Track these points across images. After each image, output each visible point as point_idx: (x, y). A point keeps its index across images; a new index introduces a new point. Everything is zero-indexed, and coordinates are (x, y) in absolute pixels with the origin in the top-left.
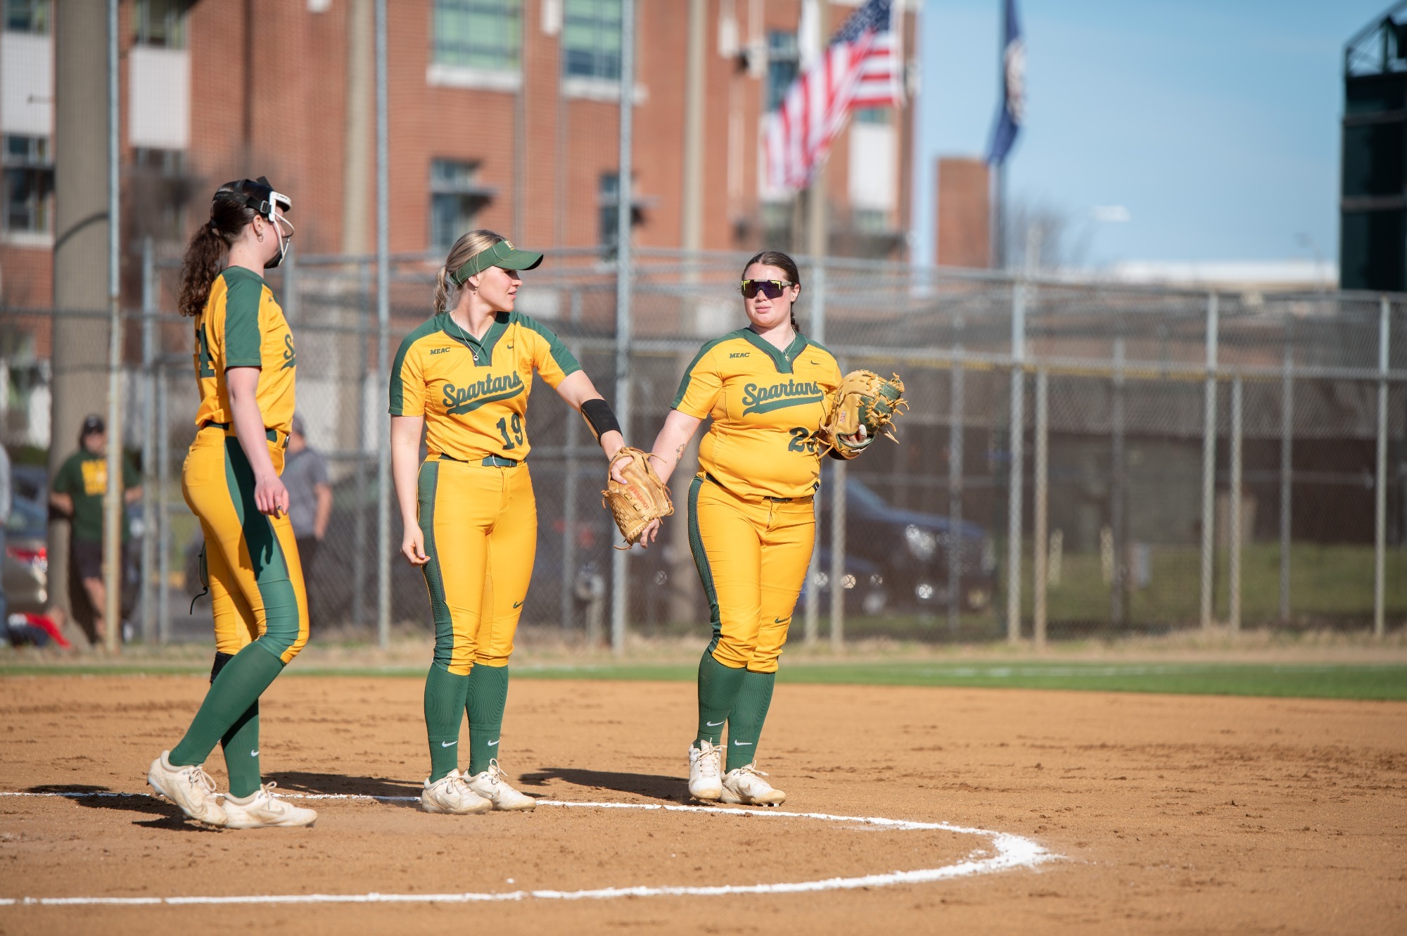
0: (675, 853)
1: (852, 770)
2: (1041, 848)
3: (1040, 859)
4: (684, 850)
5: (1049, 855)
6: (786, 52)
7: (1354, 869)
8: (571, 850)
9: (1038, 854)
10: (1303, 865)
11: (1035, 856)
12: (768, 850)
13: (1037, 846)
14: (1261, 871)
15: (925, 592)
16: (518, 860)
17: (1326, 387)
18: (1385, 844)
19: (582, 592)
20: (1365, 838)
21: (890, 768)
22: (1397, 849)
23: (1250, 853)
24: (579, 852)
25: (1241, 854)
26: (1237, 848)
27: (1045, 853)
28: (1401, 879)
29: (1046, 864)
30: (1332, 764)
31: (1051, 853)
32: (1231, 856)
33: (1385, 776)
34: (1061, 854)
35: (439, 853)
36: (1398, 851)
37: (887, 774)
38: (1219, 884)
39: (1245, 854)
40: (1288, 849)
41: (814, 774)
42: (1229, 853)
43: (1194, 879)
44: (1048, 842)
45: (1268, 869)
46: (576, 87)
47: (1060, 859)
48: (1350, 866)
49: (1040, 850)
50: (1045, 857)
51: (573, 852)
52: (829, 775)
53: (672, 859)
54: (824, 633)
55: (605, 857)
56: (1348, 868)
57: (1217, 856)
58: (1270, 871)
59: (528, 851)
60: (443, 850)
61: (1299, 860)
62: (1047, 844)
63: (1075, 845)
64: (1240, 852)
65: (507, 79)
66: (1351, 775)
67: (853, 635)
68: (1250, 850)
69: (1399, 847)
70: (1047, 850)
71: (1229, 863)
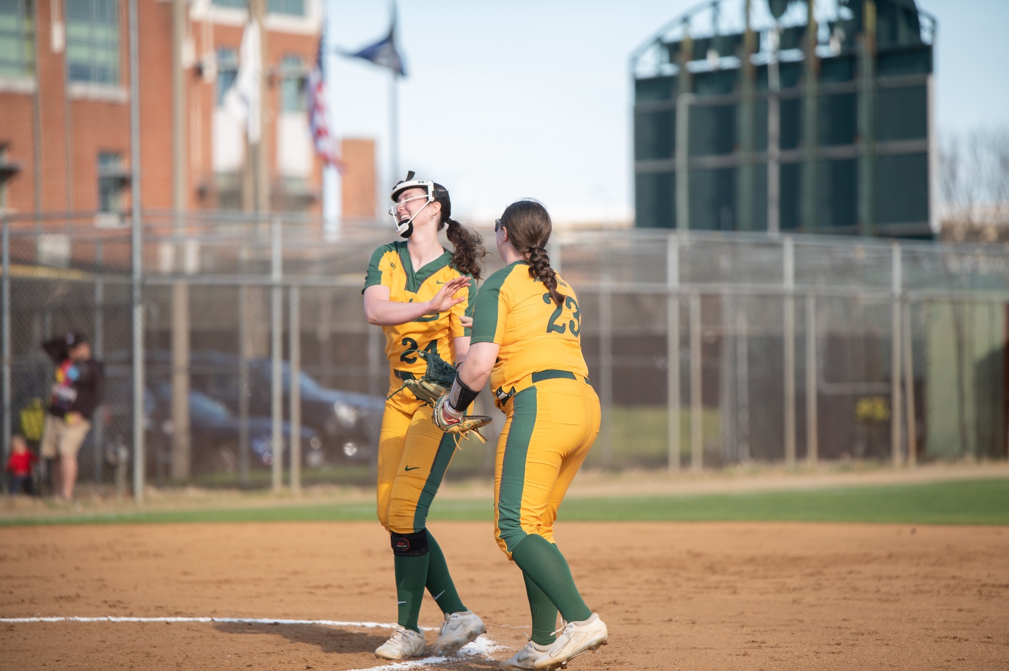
0: (230, 654)
1: (340, 587)
2: (491, 641)
3: (492, 649)
4: (236, 652)
5: (497, 646)
6: (231, 61)
7: (711, 648)
8: (153, 655)
9: (489, 645)
10: (675, 647)
11: (487, 647)
12: (297, 650)
13: (487, 640)
14: (648, 653)
15: (350, 450)
16: (117, 664)
17: (632, 299)
18: (726, 630)
19: (111, 457)
20: (712, 626)
21: (366, 584)
22: (736, 633)
23: (636, 639)
24: (160, 656)
25: (630, 641)
26: (626, 636)
27: (494, 645)
28: (744, 655)
29: (497, 653)
30: (674, 571)
31: (498, 644)
32: (624, 642)
33: (713, 579)
34: (505, 645)
35: (57, 661)
36: (736, 634)
37: (365, 589)
38: (621, 664)
39: (633, 641)
40: (661, 636)
41: (314, 591)
42: (622, 640)
43: (603, 660)
44: (494, 636)
45: (652, 651)
46: (78, 90)
47: (506, 649)
48: (707, 647)
49: (490, 642)
50: (495, 648)
51: (155, 656)
52: (325, 592)
53: (230, 659)
54: (286, 482)
55: (180, 659)
56: (706, 649)
57: (614, 642)
58: (654, 653)
59: (122, 657)
60: (60, 658)
61: (671, 643)
62: (494, 638)
63: (514, 638)
64: (628, 639)
65: (26, 84)
66: (689, 579)
67: (308, 482)
68: (636, 637)
69: (736, 631)
70: (495, 642)
71: (624, 647)
